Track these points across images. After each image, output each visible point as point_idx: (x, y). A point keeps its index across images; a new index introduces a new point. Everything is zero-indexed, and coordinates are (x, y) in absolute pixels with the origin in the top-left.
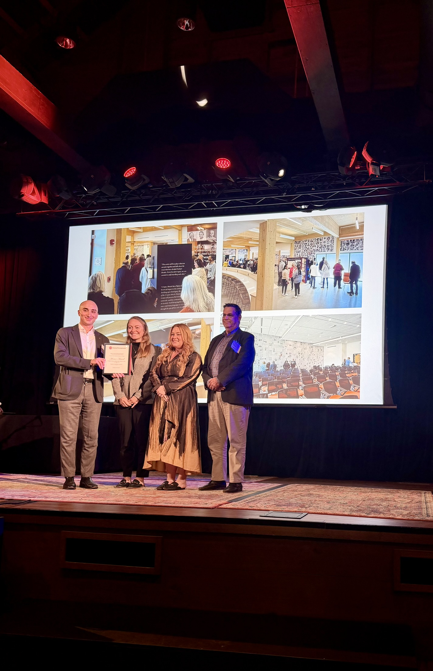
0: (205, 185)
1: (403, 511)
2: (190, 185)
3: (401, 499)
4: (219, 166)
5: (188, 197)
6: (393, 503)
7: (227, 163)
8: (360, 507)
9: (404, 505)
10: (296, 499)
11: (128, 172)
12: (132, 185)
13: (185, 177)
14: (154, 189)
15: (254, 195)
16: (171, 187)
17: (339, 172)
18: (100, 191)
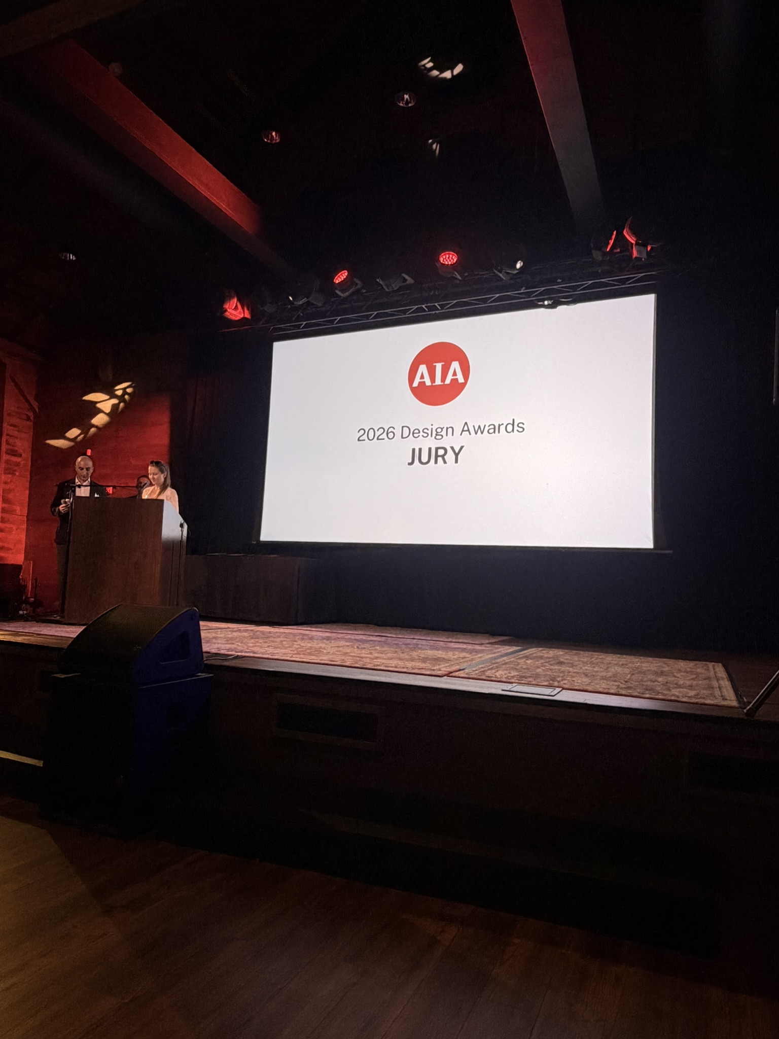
1: (688, 691)
2: (410, 287)
3: (681, 674)
4: (444, 262)
6: (672, 679)
8: (629, 683)
9: (688, 683)
10: (545, 668)
11: (339, 276)
12: (343, 291)
13: (403, 277)
14: (367, 294)
15: (486, 292)
16: (387, 290)
17: (592, 257)
18: (307, 301)
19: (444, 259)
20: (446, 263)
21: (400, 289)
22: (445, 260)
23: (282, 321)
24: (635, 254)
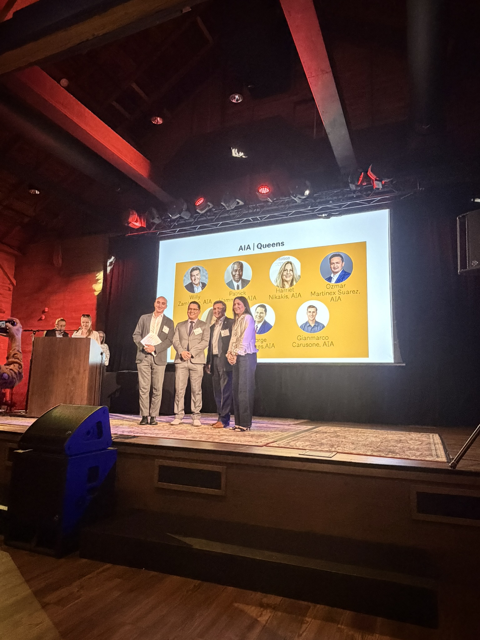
0: (251, 206)
1: (416, 452)
2: (241, 207)
3: (413, 441)
4: (261, 192)
5: (239, 216)
6: (406, 445)
7: (267, 190)
8: (379, 448)
9: (416, 447)
10: (327, 439)
11: (199, 201)
12: (201, 210)
14: (216, 212)
15: (287, 210)
16: (228, 209)
17: (350, 188)
18: (180, 216)
19: (261, 190)
20: (263, 192)
21: (235, 208)
24: (375, 186)
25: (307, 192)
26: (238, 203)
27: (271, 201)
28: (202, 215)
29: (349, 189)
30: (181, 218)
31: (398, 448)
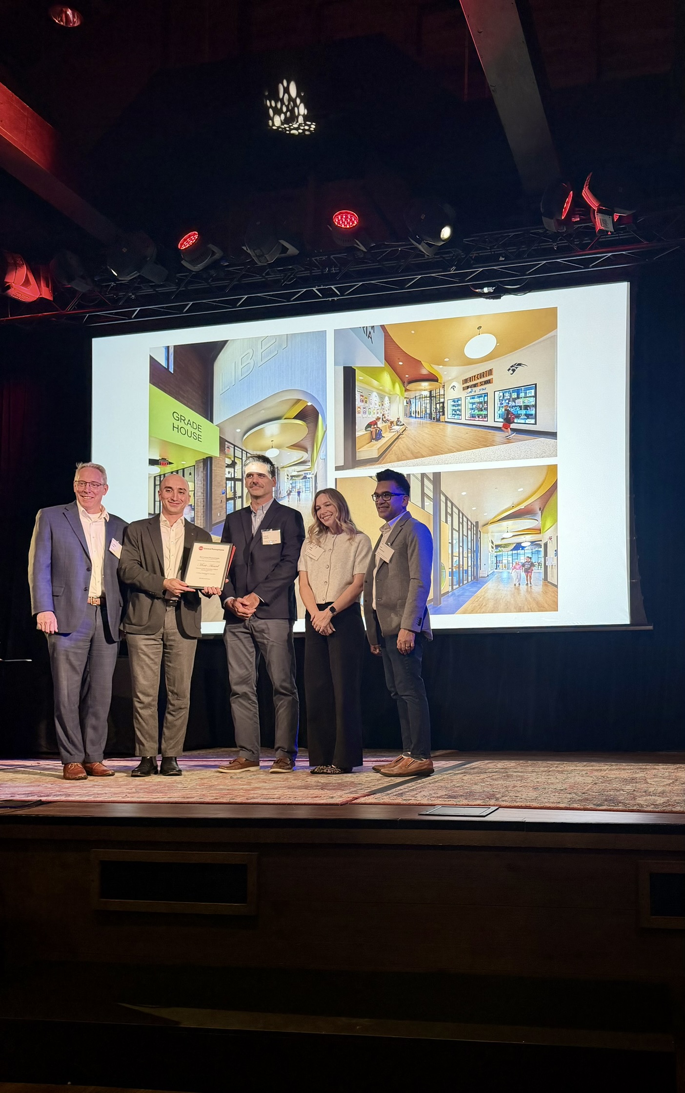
0: (318, 258)
1: (657, 798)
2: (292, 259)
3: (657, 779)
4: (340, 224)
5: (289, 281)
6: (642, 786)
7: (353, 219)
8: (586, 794)
9: (660, 789)
10: (484, 784)
11: (185, 240)
12: (193, 262)
13: (283, 245)
14: (230, 269)
15: (402, 272)
16: (260, 264)
17: (545, 227)
18: (139, 275)
19: (339, 220)
20: (343, 226)
21: (278, 262)
22: (341, 223)
23: (101, 306)
24: (599, 226)
25: (446, 232)
26: (285, 250)
27: (365, 250)
28: (197, 276)
29: (541, 231)
30: (142, 280)
31: (625, 793)
